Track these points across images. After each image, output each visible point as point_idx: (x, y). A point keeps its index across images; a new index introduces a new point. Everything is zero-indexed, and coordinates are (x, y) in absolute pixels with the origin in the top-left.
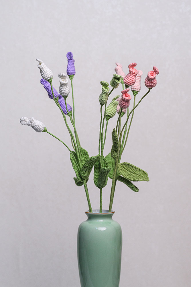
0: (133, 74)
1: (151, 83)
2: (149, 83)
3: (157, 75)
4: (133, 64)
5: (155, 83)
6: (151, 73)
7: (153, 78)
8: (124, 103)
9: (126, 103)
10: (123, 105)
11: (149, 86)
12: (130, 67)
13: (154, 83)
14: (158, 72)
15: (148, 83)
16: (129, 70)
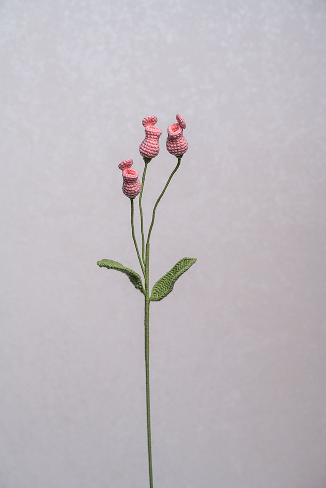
0: (152, 135)
1: (175, 145)
2: (172, 145)
3: (183, 129)
4: (149, 118)
5: (182, 146)
6: (174, 127)
7: (176, 136)
8: (128, 186)
9: (131, 186)
10: (128, 191)
11: (173, 151)
12: (145, 123)
13: (182, 144)
14: (183, 123)
15: (171, 147)
16: (146, 131)
